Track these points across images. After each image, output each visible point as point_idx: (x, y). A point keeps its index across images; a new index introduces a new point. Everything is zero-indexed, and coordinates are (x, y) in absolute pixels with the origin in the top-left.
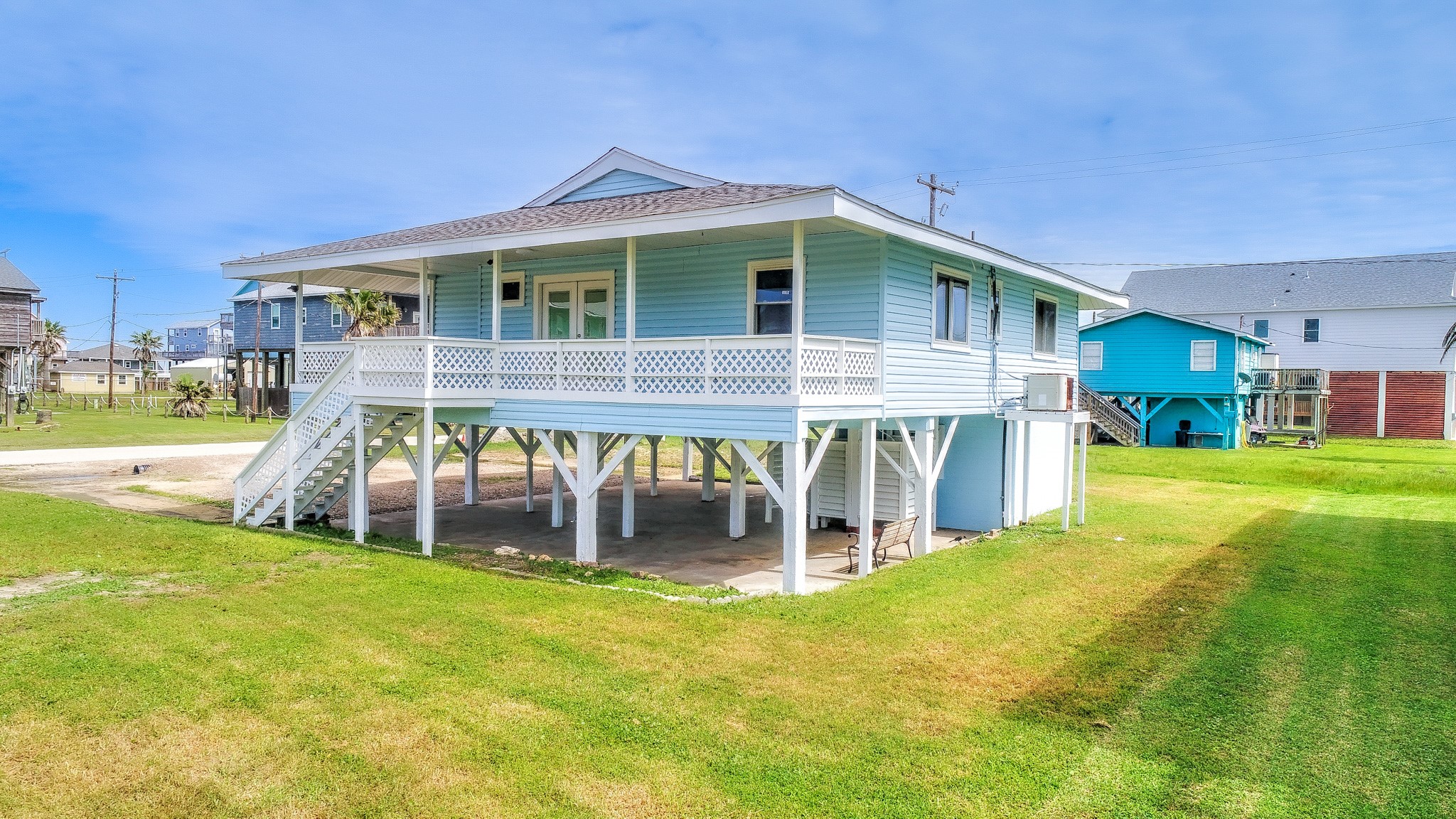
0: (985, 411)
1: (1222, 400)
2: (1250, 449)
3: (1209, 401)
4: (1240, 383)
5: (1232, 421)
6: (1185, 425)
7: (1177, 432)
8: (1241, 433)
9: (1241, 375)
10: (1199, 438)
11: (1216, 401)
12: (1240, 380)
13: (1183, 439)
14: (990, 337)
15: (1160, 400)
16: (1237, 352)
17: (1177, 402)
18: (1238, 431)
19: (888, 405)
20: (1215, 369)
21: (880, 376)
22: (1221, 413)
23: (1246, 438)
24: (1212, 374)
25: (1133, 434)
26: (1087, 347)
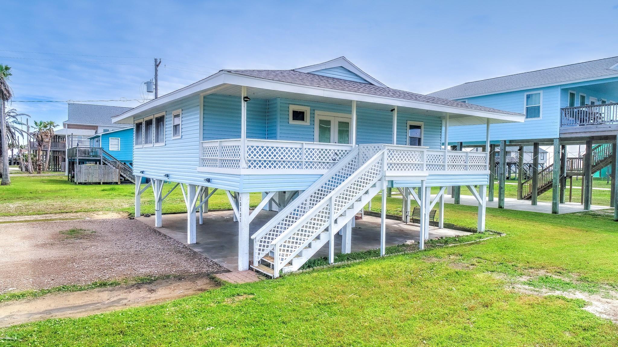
26: (113, 140)
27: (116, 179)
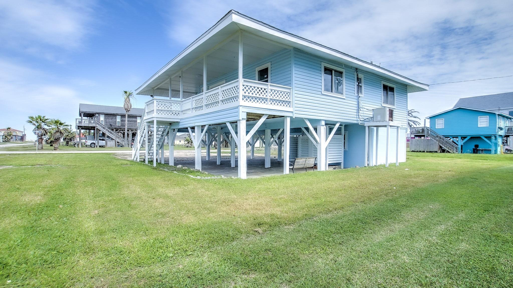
0: (355, 122)
1: (491, 137)
2: (505, 154)
3: (486, 137)
4: (499, 131)
5: (496, 145)
6: (477, 146)
7: (474, 149)
8: (500, 149)
9: (499, 128)
10: (482, 150)
11: (489, 137)
12: (499, 129)
13: (476, 150)
14: (356, 94)
15: (466, 137)
16: (497, 120)
17: (473, 138)
18: (499, 149)
19: (295, 112)
20: (488, 126)
21: (292, 101)
22: (491, 141)
23: (503, 150)
24: (487, 128)
25: (455, 149)
26: (438, 121)
27: (436, 148)
